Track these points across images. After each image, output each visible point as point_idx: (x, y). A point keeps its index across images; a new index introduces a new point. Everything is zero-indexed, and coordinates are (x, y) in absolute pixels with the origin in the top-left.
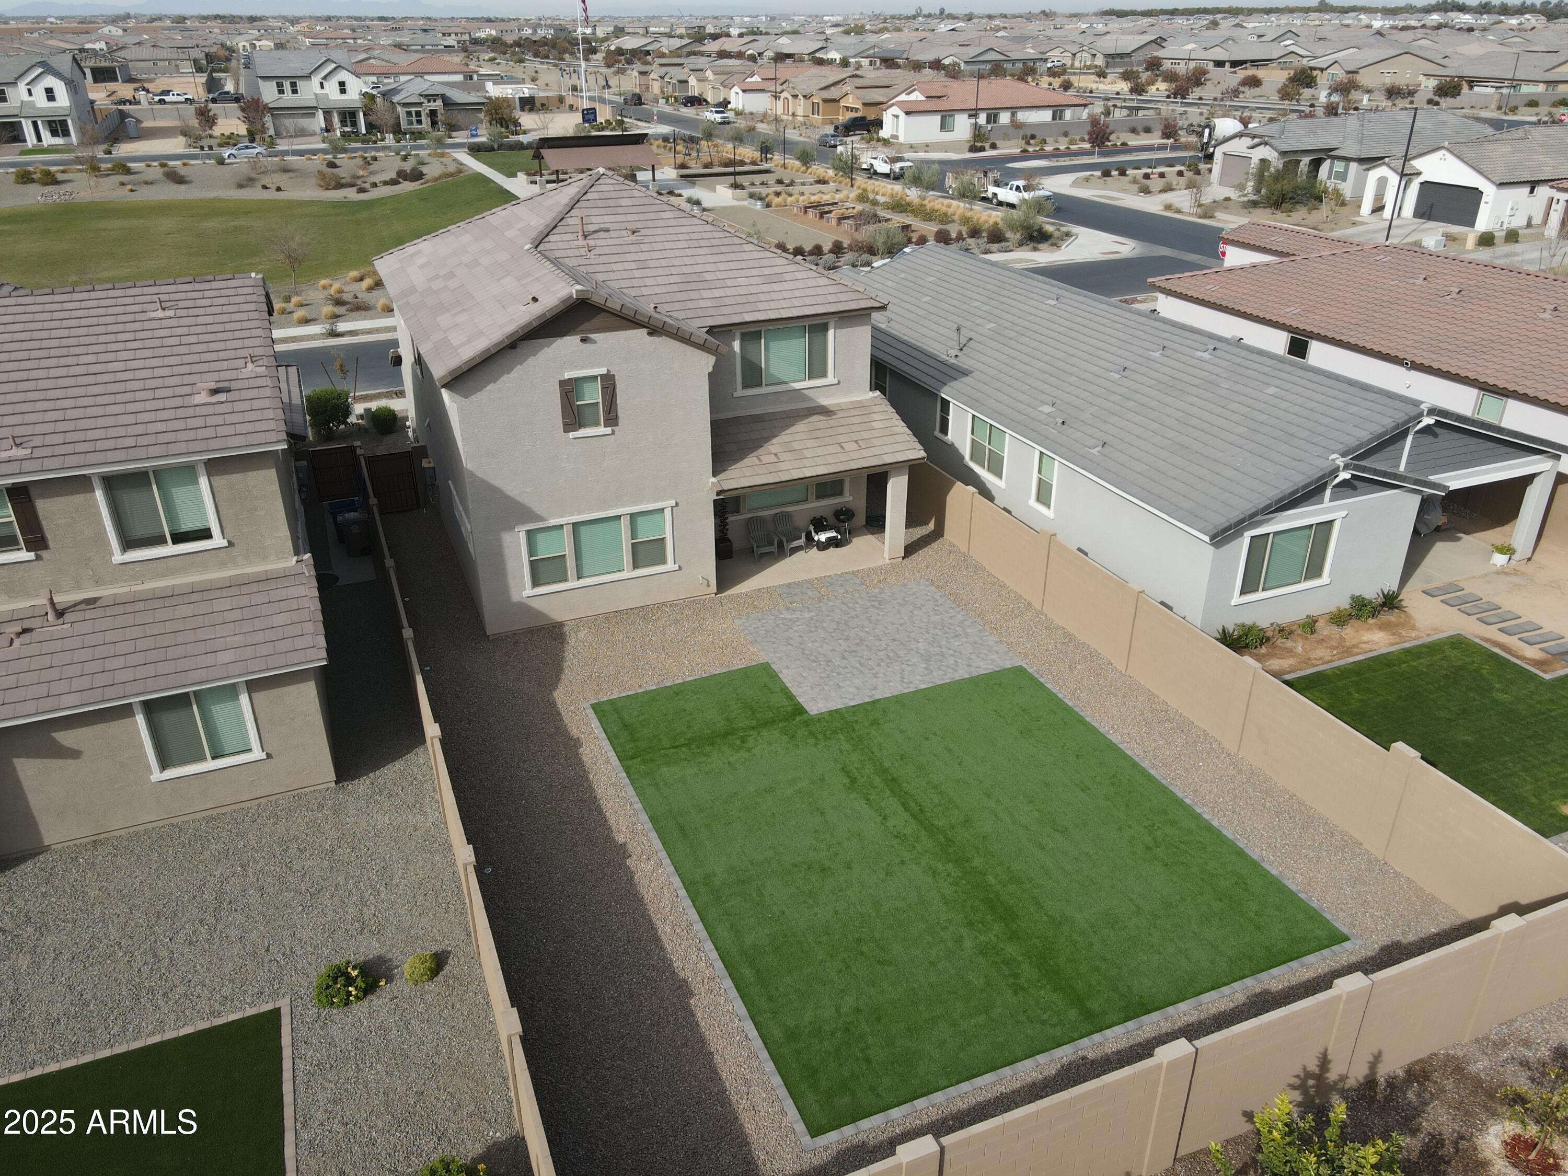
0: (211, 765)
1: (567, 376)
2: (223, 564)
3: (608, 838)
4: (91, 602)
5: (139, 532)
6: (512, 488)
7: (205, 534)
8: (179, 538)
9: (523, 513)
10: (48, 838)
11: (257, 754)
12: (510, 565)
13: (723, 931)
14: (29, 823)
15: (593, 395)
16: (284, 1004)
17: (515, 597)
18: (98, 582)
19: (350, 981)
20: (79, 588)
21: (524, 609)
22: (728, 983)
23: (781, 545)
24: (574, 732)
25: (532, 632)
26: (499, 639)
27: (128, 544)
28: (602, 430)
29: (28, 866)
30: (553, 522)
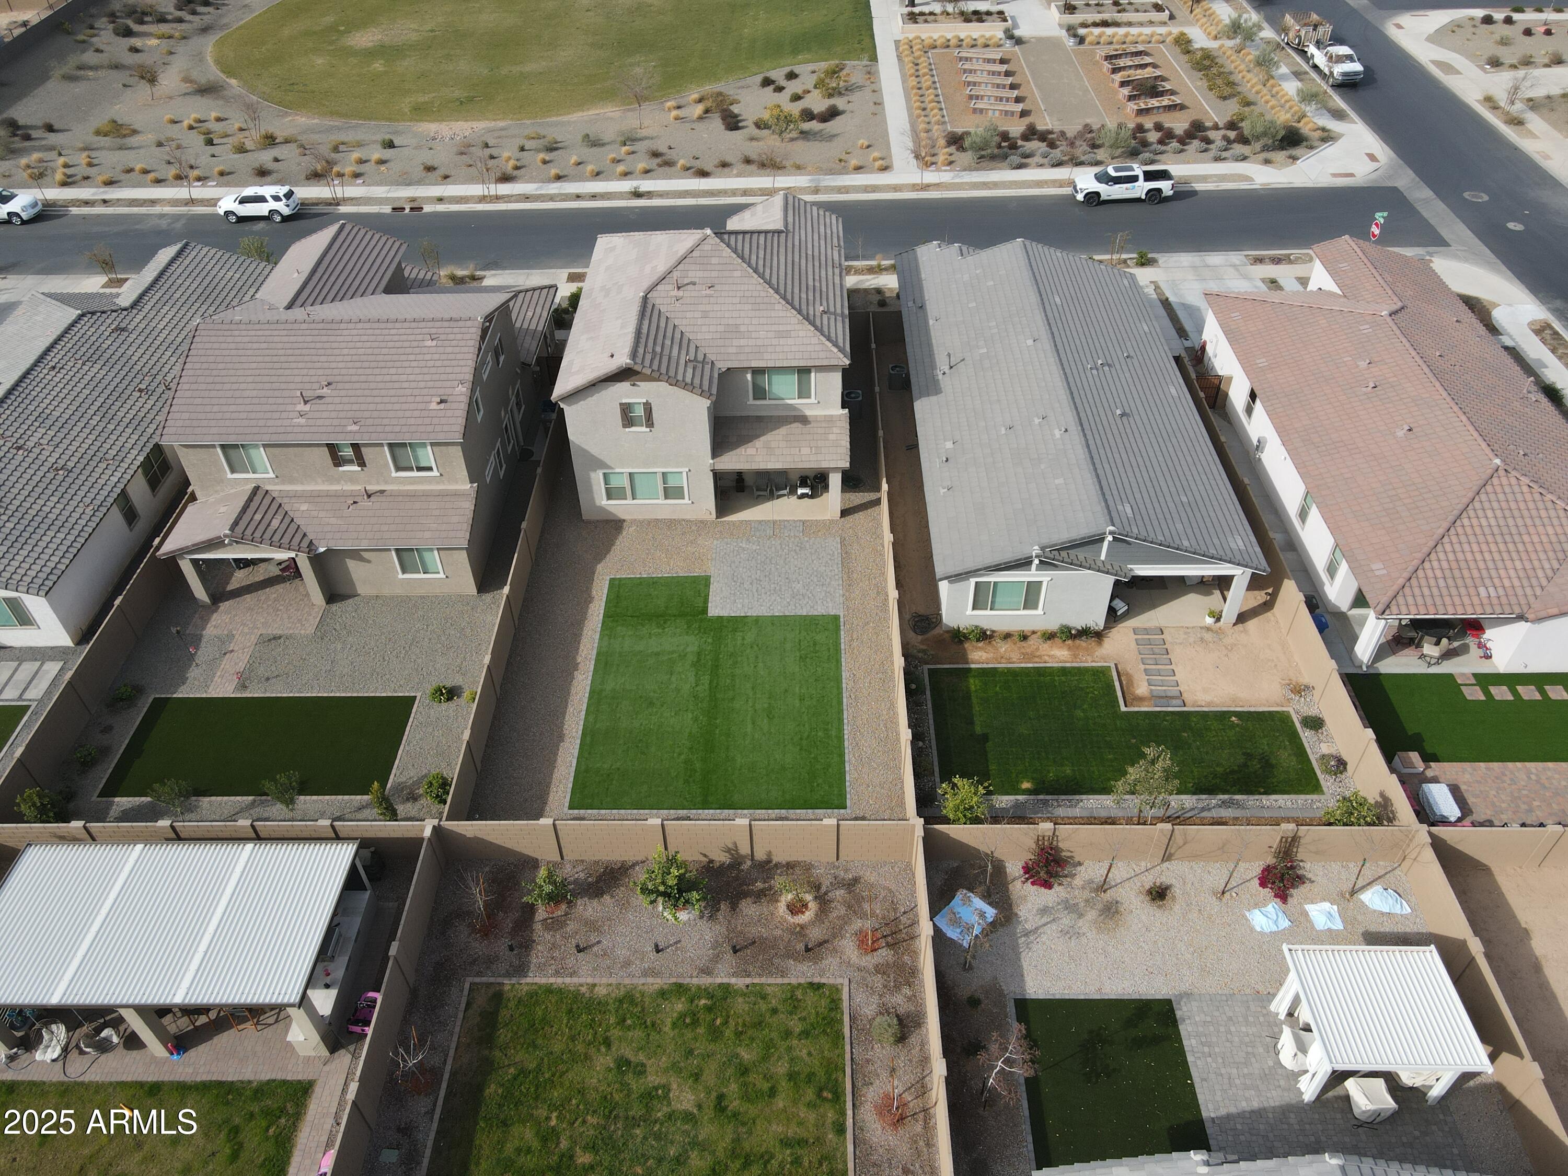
0: (422, 576)
1: (624, 401)
2: (438, 483)
3: (574, 658)
4: (382, 492)
5: (403, 464)
6: (595, 450)
7: (430, 469)
8: (420, 469)
9: (601, 464)
10: (360, 591)
11: (442, 575)
12: (595, 488)
13: (591, 719)
14: (352, 583)
15: (640, 412)
16: (419, 695)
17: (598, 503)
18: (386, 483)
19: (442, 694)
20: (378, 483)
21: (602, 509)
22: (578, 741)
23: (772, 492)
24: (594, 593)
25: (607, 522)
26: (589, 522)
27: (398, 468)
28: (644, 429)
29: (351, 601)
30: (617, 470)
